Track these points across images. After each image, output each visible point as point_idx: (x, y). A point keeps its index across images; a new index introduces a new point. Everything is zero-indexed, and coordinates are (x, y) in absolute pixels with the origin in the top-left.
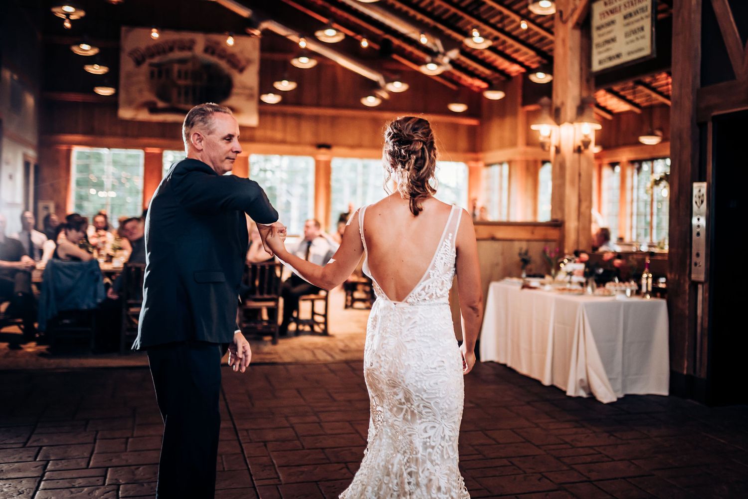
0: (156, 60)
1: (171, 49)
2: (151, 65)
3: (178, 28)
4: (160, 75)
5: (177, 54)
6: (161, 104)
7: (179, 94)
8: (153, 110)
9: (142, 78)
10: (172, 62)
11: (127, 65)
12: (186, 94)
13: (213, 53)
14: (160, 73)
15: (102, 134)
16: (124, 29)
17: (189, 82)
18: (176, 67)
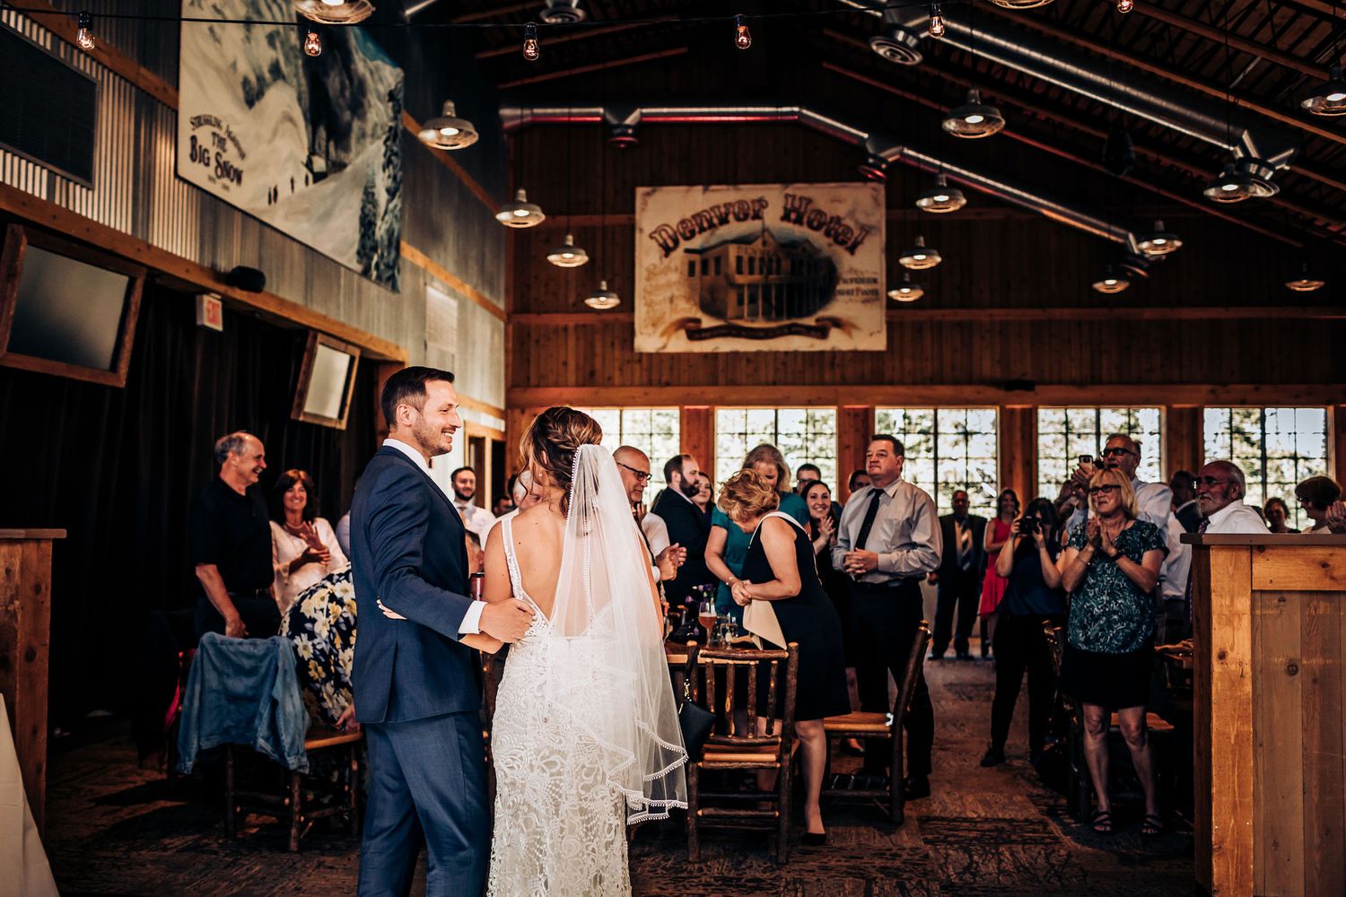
0: (697, 242)
1: (724, 221)
2: (687, 251)
3: (733, 180)
4: (705, 270)
5: (734, 229)
6: (708, 322)
7: (740, 302)
8: (695, 333)
9: (674, 277)
10: (725, 243)
11: (647, 255)
12: (753, 300)
13: (798, 221)
14: (705, 264)
15: (609, 383)
16: (640, 191)
17: (756, 277)
18: (733, 251)
